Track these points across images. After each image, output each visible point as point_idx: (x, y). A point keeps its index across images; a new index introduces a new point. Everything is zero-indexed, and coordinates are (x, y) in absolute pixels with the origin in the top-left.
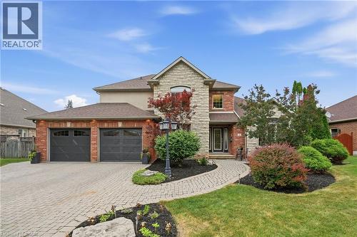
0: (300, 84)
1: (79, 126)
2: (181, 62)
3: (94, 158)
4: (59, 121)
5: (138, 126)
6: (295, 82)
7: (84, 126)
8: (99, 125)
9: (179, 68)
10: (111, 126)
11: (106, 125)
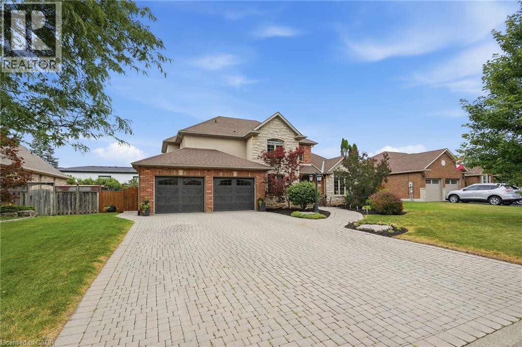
0: (346, 141)
1: (192, 174)
2: (278, 117)
3: (209, 208)
4: (170, 168)
5: (253, 176)
6: (343, 139)
7: (199, 174)
8: (214, 174)
9: (275, 122)
10: (226, 175)
11: (221, 175)
